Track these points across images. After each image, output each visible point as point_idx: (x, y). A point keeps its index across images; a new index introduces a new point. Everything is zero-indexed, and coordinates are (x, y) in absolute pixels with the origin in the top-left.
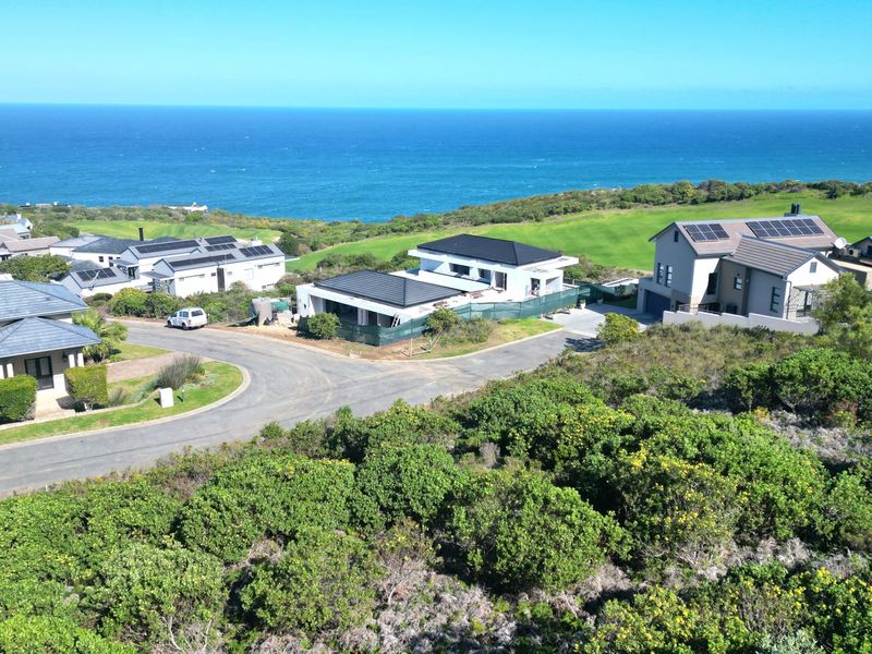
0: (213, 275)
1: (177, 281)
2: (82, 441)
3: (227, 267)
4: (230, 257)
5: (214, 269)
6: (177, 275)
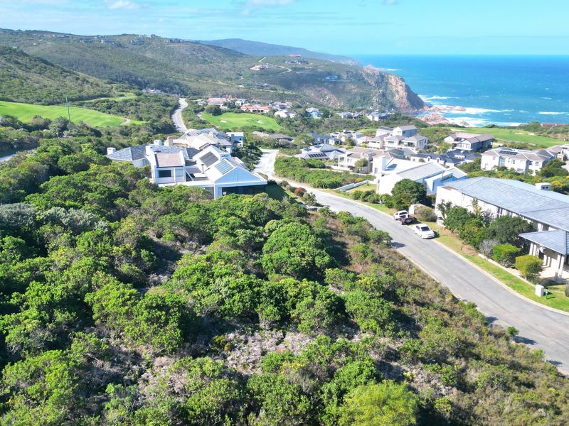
2: (487, 279)
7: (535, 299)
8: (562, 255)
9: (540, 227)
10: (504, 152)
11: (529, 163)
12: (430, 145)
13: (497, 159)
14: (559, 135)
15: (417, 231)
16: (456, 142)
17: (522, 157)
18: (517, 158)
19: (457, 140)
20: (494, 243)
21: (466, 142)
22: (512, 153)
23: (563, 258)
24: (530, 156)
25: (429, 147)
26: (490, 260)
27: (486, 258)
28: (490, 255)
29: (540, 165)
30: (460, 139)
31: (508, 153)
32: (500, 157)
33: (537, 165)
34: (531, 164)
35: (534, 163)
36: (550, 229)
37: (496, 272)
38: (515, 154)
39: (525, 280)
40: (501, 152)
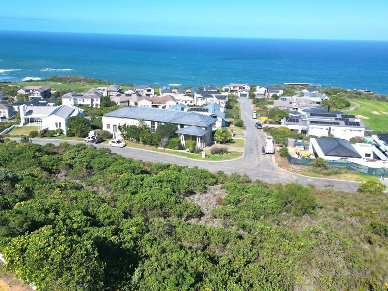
0: (327, 129)
1: (310, 129)
3: (333, 127)
4: (338, 124)
5: (328, 127)
6: (311, 126)
7: (203, 159)
8: (199, 137)
9: (179, 126)
10: (75, 95)
11: (92, 100)
12: (6, 96)
13: (72, 100)
14: (77, 83)
15: (113, 144)
16: (27, 93)
17: (87, 97)
18: (85, 97)
19: (27, 91)
20: (166, 140)
21: (36, 92)
22: (80, 95)
23: (199, 138)
24: (92, 96)
25: (6, 99)
26: (166, 149)
27: (163, 148)
28: (166, 146)
29: (99, 100)
30: (29, 91)
31: (78, 95)
32: (74, 99)
33: (97, 101)
34: (93, 101)
35: (95, 100)
36: (185, 127)
37: (175, 153)
38: (82, 95)
39: (190, 153)
40: (73, 95)
